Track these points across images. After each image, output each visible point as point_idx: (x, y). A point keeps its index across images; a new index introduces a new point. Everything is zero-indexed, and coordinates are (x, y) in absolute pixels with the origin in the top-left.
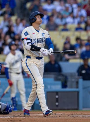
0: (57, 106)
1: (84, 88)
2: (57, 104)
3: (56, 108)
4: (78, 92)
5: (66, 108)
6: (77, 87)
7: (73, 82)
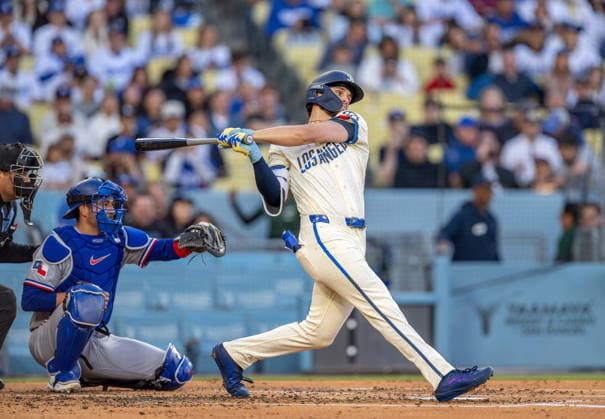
0: (352, 359)
1: (456, 291)
2: (352, 351)
3: (347, 366)
4: (431, 309)
5: (387, 367)
6: (429, 288)
7: (414, 267)
